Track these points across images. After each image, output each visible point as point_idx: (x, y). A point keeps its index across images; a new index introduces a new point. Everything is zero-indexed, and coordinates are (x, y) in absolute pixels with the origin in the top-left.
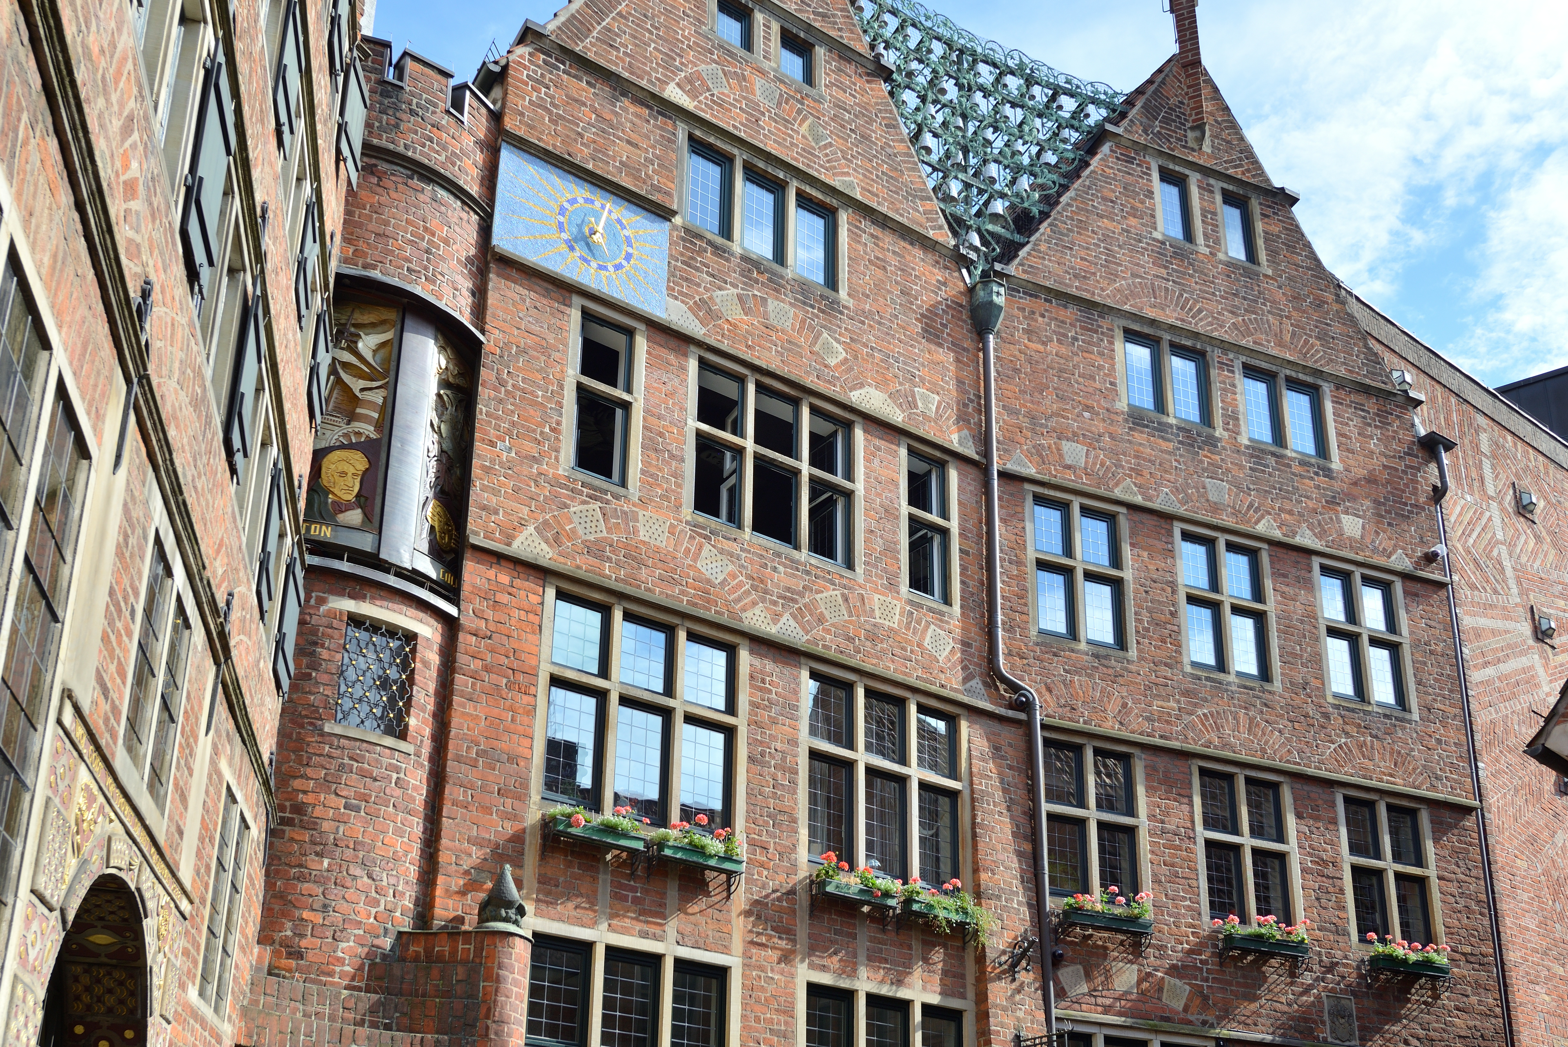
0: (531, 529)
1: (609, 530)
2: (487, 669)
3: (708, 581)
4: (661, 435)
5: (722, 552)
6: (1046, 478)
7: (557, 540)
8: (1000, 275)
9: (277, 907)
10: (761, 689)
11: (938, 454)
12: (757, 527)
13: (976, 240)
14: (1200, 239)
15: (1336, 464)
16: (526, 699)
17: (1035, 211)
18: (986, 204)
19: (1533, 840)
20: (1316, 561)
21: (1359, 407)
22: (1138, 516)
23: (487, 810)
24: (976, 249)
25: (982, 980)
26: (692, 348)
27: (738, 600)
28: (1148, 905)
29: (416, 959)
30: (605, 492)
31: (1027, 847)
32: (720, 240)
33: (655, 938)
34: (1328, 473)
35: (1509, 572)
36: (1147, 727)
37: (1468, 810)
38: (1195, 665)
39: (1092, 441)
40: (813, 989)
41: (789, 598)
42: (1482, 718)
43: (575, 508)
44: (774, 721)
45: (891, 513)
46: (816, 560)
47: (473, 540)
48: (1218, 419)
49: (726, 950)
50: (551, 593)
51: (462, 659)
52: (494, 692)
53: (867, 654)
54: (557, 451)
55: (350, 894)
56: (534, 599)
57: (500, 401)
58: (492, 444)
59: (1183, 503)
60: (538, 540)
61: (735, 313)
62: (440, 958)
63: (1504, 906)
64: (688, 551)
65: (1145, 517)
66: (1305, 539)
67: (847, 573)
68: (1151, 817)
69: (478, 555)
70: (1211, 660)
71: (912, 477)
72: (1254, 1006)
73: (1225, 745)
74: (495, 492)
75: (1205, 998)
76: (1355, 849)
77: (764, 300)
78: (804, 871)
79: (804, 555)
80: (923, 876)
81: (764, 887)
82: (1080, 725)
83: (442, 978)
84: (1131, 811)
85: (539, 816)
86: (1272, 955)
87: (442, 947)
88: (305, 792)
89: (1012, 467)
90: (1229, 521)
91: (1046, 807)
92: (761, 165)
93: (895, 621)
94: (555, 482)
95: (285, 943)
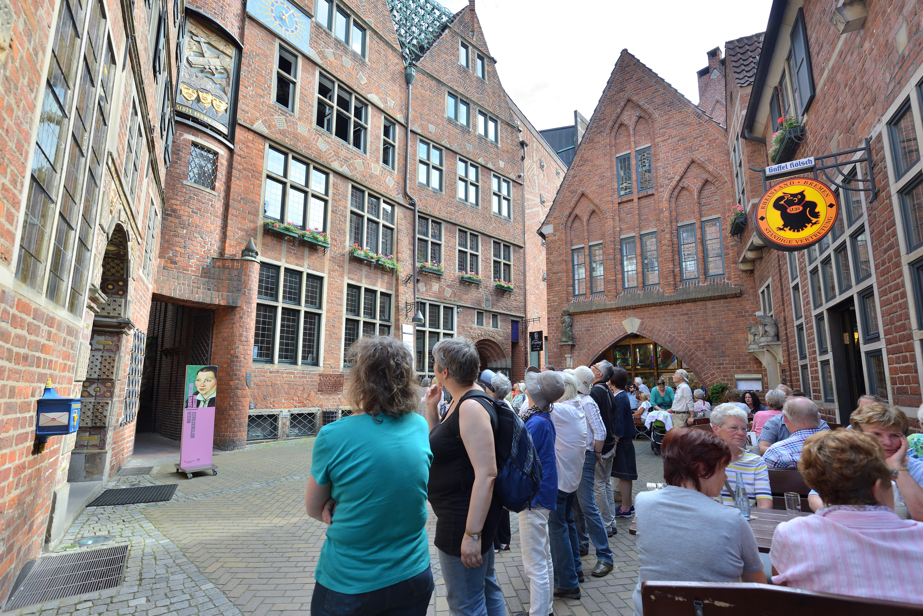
0: (260, 121)
1: (288, 127)
2: (244, 169)
3: (320, 150)
4: (306, 96)
5: (325, 141)
6: (423, 135)
7: (269, 127)
8: (415, 66)
9: (166, 246)
10: (336, 189)
11: (393, 121)
12: (336, 135)
13: (407, 51)
14: (470, 68)
15: (499, 145)
16: (258, 182)
17: (425, 46)
18: (412, 40)
19: (535, 257)
20: (492, 173)
21: (506, 130)
22: (448, 151)
23: (244, 219)
24: (408, 55)
25: (397, 285)
26: (317, 67)
27: (330, 158)
28: (443, 266)
29: (219, 267)
30: (287, 113)
31: (412, 247)
32: (328, 31)
33: (301, 266)
34: (497, 147)
35: (537, 184)
36: (446, 215)
37: (522, 247)
38: (459, 198)
39: (437, 125)
40: (349, 285)
41: (346, 160)
42: (527, 223)
43: (276, 117)
44: (340, 200)
45: (378, 137)
46: (355, 149)
47: (239, 122)
48: (471, 126)
49: (323, 272)
50: (267, 145)
51: (235, 164)
52: (247, 178)
53: (369, 182)
54: (270, 95)
55: (194, 243)
56: (261, 147)
57: (249, 72)
58: (247, 88)
59: (460, 149)
60: (263, 126)
61: (332, 58)
62: (228, 268)
63: (527, 274)
64: (314, 139)
65: (450, 152)
66: (490, 166)
67: (364, 155)
68: (445, 242)
69: (241, 127)
70: (464, 198)
71: (385, 127)
72: (467, 297)
73: (466, 223)
74: (248, 106)
75: (455, 294)
76: (495, 255)
77: (342, 56)
78: (347, 249)
79: (351, 146)
80: (382, 253)
81: (335, 252)
82: (428, 213)
83: (229, 274)
84: (440, 239)
85: (262, 222)
86: (472, 283)
87: (229, 264)
88: (176, 205)
89: (414, 129)
90: (472, 158)
91: (418, 236)
92: (342, 6)
93: (377, 173)
94: (269, 106)
95: (170, 258)
